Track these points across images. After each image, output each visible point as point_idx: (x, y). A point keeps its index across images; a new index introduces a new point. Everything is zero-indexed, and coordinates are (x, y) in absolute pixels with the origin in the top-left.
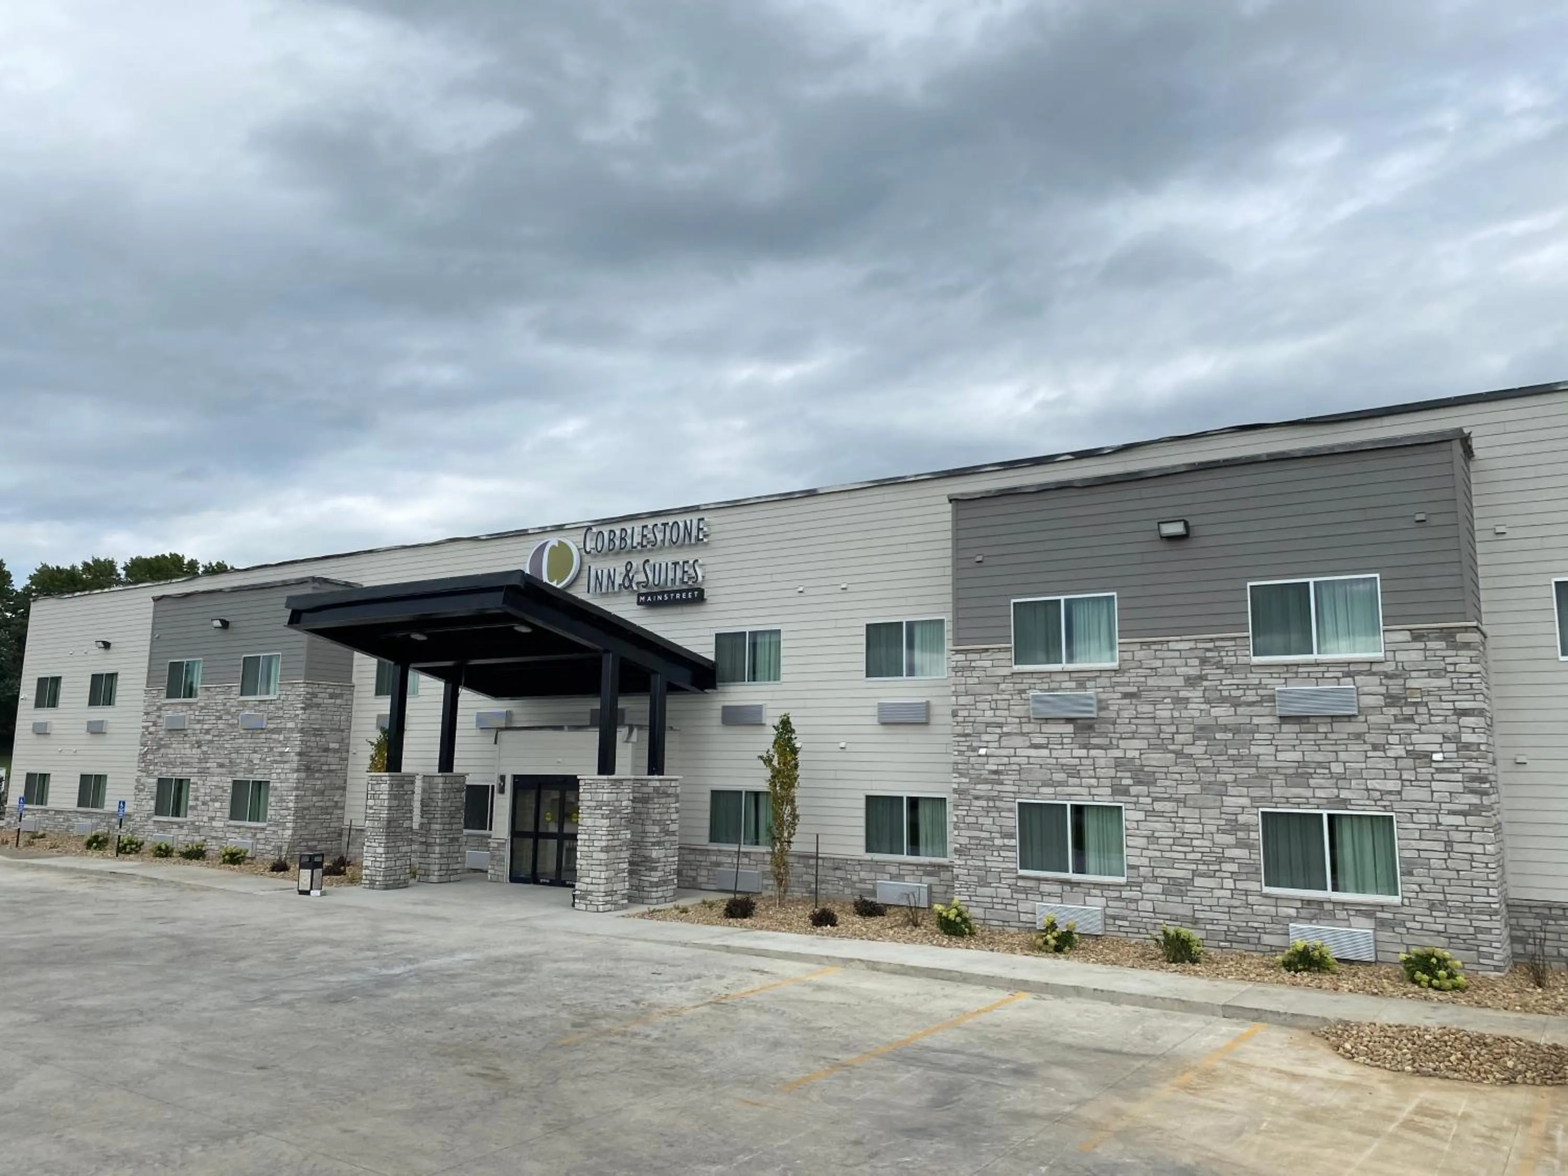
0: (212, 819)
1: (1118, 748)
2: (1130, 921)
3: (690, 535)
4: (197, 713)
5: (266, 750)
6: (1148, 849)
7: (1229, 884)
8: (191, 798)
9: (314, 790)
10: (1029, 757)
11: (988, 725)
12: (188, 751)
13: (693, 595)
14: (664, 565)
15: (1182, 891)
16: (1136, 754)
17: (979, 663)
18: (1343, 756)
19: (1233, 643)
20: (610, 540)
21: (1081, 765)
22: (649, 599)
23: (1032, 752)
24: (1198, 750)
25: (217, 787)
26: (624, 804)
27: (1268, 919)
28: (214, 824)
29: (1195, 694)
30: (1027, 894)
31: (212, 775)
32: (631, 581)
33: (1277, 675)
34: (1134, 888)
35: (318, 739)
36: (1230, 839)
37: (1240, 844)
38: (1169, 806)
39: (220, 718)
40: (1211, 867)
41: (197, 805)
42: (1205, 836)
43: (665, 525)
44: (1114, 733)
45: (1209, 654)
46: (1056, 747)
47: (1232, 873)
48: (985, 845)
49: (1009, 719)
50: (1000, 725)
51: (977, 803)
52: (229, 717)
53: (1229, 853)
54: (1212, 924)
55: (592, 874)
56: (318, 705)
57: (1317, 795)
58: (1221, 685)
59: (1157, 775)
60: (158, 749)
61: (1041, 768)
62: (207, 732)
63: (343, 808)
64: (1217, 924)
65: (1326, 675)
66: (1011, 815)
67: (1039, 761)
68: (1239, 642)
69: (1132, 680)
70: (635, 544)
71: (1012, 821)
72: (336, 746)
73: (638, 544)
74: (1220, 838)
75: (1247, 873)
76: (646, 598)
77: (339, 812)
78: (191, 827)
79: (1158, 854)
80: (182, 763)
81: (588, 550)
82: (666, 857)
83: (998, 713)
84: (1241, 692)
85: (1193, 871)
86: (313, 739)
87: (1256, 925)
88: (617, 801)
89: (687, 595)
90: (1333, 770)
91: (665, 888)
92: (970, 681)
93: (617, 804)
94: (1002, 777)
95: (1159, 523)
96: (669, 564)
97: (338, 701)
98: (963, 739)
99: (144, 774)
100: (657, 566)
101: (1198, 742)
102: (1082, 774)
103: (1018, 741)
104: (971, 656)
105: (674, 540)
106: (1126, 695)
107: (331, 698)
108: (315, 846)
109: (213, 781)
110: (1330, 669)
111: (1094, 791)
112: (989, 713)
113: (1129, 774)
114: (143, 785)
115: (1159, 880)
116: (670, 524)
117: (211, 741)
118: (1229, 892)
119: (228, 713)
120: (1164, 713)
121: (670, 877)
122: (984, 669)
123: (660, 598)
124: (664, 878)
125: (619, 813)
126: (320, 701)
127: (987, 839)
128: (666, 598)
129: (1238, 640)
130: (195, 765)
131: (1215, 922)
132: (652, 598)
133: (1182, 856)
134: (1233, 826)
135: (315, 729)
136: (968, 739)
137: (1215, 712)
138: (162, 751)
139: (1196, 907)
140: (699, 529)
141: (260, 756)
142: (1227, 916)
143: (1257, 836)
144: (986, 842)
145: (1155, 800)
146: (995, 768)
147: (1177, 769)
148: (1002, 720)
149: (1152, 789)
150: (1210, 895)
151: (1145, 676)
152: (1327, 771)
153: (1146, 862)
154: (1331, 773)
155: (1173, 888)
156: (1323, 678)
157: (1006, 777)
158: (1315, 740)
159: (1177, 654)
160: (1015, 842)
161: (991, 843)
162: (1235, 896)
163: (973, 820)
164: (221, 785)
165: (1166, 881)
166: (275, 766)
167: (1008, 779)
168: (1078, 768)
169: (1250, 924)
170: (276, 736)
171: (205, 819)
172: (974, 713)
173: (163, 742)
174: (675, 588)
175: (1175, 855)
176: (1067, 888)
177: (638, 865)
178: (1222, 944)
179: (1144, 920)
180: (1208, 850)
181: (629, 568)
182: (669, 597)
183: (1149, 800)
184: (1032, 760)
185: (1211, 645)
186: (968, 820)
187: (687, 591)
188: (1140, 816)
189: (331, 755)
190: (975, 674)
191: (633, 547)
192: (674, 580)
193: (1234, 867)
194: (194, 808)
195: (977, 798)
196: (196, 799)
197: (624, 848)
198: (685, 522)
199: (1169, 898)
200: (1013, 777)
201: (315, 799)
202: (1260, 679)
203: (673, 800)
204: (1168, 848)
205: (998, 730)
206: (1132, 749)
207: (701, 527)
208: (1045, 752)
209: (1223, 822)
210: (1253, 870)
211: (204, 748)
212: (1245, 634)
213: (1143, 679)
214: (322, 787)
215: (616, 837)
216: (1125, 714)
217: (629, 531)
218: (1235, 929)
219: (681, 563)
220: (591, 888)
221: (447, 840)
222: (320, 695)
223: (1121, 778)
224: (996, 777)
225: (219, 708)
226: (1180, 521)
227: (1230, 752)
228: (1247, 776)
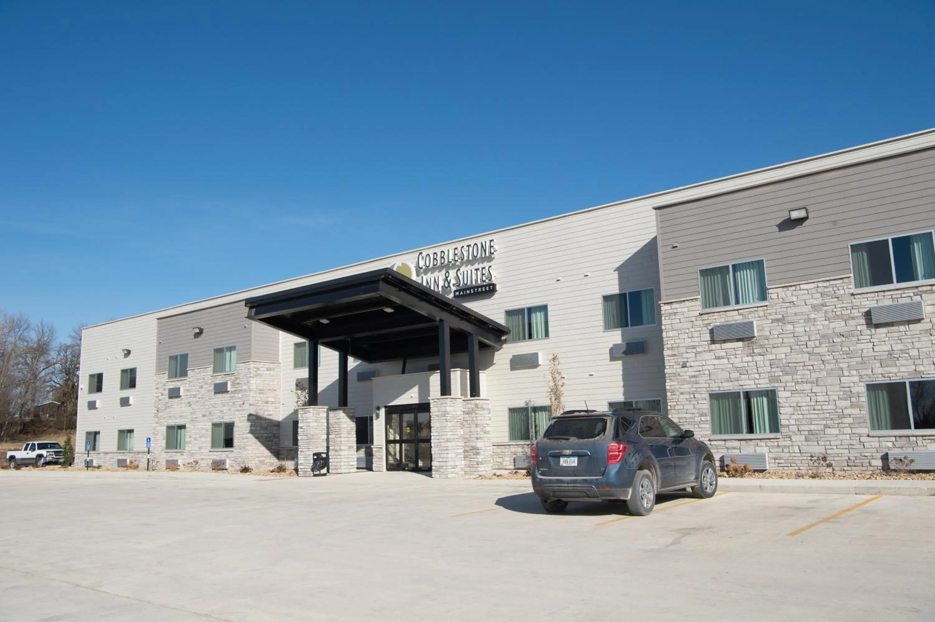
0: (200, 448)
1: (772, 354)
2: (785, 460)
3: (485, 251)
4: (187, 385)
5: (231, 404)
6: (794, 414)
7: (848, 431)
8: (187, 437)
9: (261, 426)
10: (714, 365)
11: (687, 348)
12: (184, 409)
13: (490, 288)
14: (469, 272)
15: (817, 438)
16: (783, 356)
17: (679, 310)
18: (917, 345)
19: (841, 281)
20: (434, 259)
21: (748, 366)
22: (462, 293)
23: (716, 362)
24: (823, 350)
25: (203, 429)
26: (459, 413)
27: (874, 450)
28: (202, 451)
29: (820, 316)
30: (717, 449)
31: (199, 422)
32: (449, 283)
33: (871, 299)
34: (786, 439)
35: (262, 395)
36: (848, 403)
37: (853, 406)
38: (807, 387)
39: (201, 387)
40: (835, 422)
41: (191, 441)
42: (830, 403)
43: (468, 246)
44: (769, 344)
45: (826, 290)
46: (732, 357)
47: (849, 424)
48: (689, 422)
49: (701, 343)
50: (694, 347)
51: (682, 396)
52: (208, 386)
53: (846, 412)
54: (838, 456)
55: (442, 456)
56: (260, 375)
57: (901, 370)
58: (836, 308)
59: (797, 368)
60: (165, 409)
61: (723, 370)
62: (194, 396)
63: (279, 437)
64: (842, 456)
65: (903, 295)
66: (705, 402)
67: (721, 367)
68: (846, 280)
69: (778, 310)
70: (450, 260)
71: (705, 405)
72: (272, 400)
73: (452, 260)
74: (841, 404)
75: (859, 423)
76: (460, 293)
77: (277, 439)
78: (188, 454)
79: (801, 416)
80: (181, 416)
81: (421, 266)
82: (485, 446)
83: (694, 339)
84: (849, 312)
85: (824, 425)
86: (259, 395)
87: (866, 454)
88: (455, 411)
89: (485, 289)
90: (911, 354)
91: (486, 465)
92: (674, 321)
93: (454, 413)
94: (698, 379)
95: (789, 211)
96: (473, 271)
97: (272, 373)
98: (672, 358)
99: (158, 425)
100: (465, 272)
101: (823, 345)
102: (749, 372)
103: (707, 356)
104: (674, 306)
105: (475, 255)
106: (773, 321)
107: (267, 370)
108: (263, 461)
109: (199, 425)
110: (905, 292)
111: (757, 382)
112: (688, 341)
113: (779, 369)
114: (157, 431)
115: (802, 433)
116: (472, 245)
117: (197, 402)
118: (848, 436)
119: (206, 384)
120: (800, 329)
121: (489, 459)
122: (683, 313)
123: (468, 292)
124: (485, 459)
125: (456, 419)
126: (262, 372)
127: (690, 418)
128: (472, 291)
129: (844, 280)
130: (189, 417)
131: (840, 455)
132: (463, 293)
133: (816, 416)
134: (849, 395)
135: (260, 390)
136: (675, 357)
137: (832, 325)
138: (168, 410)
139: (827, 447)
140: (491, 247)
141: (227, 408)
142: (847, 451)
143: (864, 399)
144: (690, 420)
145: (797, 383)
146: (693, 374)
147: (810, 363)
148: (697, 344)
149: (795, 377)
150: (836, 438)
151: (787, 308)
152: (906, 355)
153: (793, 422)
154: (909, 356)
155: (811, 437)
156: (901, 297)
157: (700, 379)
158: (898, 337)
159: (806, 292)
160: (709, 418)
161: (693, 420)
162: (852, 438)
163: (681, 407)
164: (205, 427)
165: (807, 433)
166: (237, 413)
167: (702, 380)
168: (747, 368)
169: (863, 454)
170: (237, 395)
171: (197, 449)
172: (677, 341)
173: (167, 405)
174: (477, 285)
175: (812, 416)
176: (743, 443)
177: (468, 452)
178: (846, 468)
179: (794, 458)
180: (833, 411)
181: (447, 275)
182: (474, 291)
183: (793, 384)
184: (716, 367)
185: (827, 284)
186: (677, 407)
187: (485, 286)
188: (788, 394)
189: (269, 405)
190: (677, 317)
191: (449, 262)
192: (476, 281)
193: (850, 420)
194: (189, 442)
195: (682, 393)
196: (190, 437)
197: (460, 440)
198: (482, 243)
199: (809, 443)
200: (705, 378)
201: (262, 432)
202: (860, 302)
203: (487, 412)
204: (807, 412)
205: (694, 350)
206: (781, 353)
207: (492, 245)
208: (725, 361)
209: (841, 393)
210: (863, 420)
211: (193, 406)
212: (848, 275)
213: (785, 309)
214: (266, 425)
215: (455, 433)
216: (775, 332)
217: (446, 253)
218: (853, 458)
219: (480, 269)
220: (442, 464)
221: (347, 448)
222: (262, 369)
223: (774, 372)
224: (694, 379)
225: (200, 381)
226: (803, 208)
227: (844, 349)
228: (855, 363)
